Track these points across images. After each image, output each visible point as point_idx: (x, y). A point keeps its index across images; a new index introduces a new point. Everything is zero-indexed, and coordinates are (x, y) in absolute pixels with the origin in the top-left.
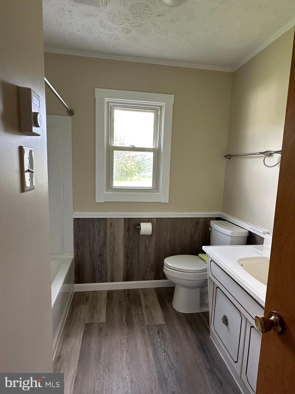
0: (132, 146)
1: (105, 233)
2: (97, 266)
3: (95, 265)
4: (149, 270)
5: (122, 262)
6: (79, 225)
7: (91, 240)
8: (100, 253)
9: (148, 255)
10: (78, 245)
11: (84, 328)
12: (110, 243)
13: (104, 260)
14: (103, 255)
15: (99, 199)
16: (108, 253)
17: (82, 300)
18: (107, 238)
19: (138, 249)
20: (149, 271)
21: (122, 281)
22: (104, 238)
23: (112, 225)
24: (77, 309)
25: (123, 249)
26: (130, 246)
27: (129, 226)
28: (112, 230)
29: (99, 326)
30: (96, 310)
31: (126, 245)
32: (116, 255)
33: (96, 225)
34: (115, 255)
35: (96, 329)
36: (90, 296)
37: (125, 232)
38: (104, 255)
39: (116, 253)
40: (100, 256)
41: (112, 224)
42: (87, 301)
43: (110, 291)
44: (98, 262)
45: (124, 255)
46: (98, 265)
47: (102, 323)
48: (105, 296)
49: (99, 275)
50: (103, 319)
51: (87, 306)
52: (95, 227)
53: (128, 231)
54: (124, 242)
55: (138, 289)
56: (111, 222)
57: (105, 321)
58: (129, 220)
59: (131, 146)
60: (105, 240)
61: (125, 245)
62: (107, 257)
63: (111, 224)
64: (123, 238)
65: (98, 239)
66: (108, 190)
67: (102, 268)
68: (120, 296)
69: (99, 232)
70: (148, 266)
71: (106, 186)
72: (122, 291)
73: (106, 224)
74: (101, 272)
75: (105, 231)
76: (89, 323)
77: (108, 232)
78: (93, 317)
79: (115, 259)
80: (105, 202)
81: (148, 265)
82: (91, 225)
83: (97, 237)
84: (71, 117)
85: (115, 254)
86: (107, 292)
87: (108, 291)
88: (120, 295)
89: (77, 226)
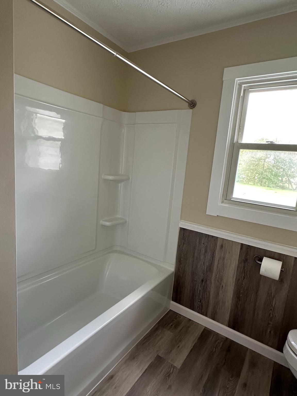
0: (269, 142)
1: (213, 254)
2: (197, 292)
3: (196, 289)
4: (269, 330)
5: (230, 301)
6: (184, 237)
7: (195, 258)
8: (204, 278)
9: (272, 308)
10: (180, 259)
11: (153, 360)
12: (217, 269)
13: (206, 287)
14: (206, 281)
15: (212, 210)
16: (213, 281)
17: (171, 324)
18: (214, 262)
19: (257, 293)
20: (270, 332)
21: (226, 326)
22: (210, 260)
23: (223, 248)
24: (160, 331)
25: (234, 284)
26: (244, 284)
27: (246, 256)
28: (223, 254)
29: (170, 369)
30: (178, 346)
31: (239, 280)
32: (224, 288)
33: (203, 242)
34: (222, 288)
35: (163, 371)
36: (183, 323)
37: (240, 262)
38: (208, 282)
39: (224, 286)
40: (202, 281)
41: (224, 246)
42: (175, 328)
43: (209, 330)
44: (199, 287)
45: (234, 293)
46: (199, 291)
47: (174, 367)
48: (198, 333)
49: (198, 303)
50: (178, 364)
51: (172, 333)
52: (202, 244)
53: (245, 262)
54: (237, 274)
55: (247, 349)
56: (223, 244)
57: (179, 367)
58: (248, 248)
59: (267, 143)
60: (212, 263)
61: (237, 280)
62: (211, 286)
63: (222, 246)
64: (236, 270)
65: (203, 260)
66: (225, 201)
67: (204, 296)
68: (216, 344)
69: (206, 252)
70: (269, 324)
71: (223, 196)
72: (223, 338)
73: (216, 245)
74: (202, 301)
75: (214, 252)
76: (161, 357)
77: (216, 254)
78: (170, 352)
79: (220, 292)
80: (217, 216)
81: (270, 322)
82: (198, 240)
83: (202, 257)
84: (191, 110)
85: (222, 286)
86: (204, 329)
87: (206, 328)
88: (217, 342)
89: (182, 237)
